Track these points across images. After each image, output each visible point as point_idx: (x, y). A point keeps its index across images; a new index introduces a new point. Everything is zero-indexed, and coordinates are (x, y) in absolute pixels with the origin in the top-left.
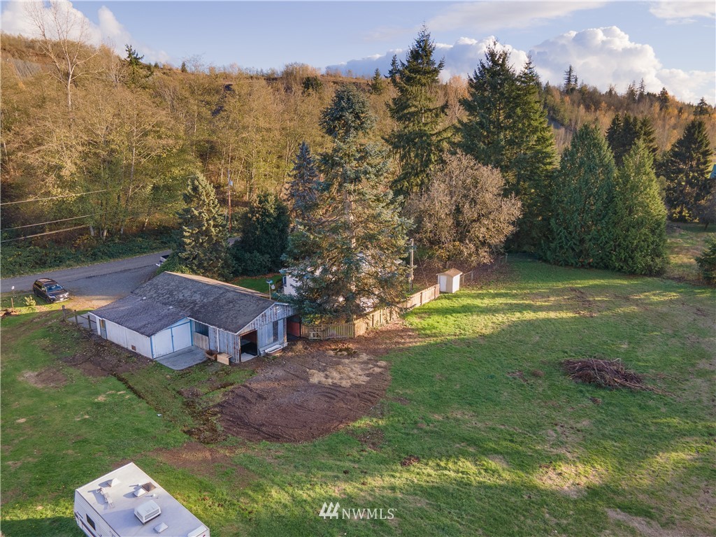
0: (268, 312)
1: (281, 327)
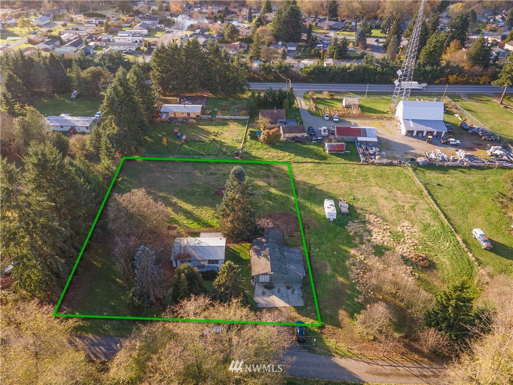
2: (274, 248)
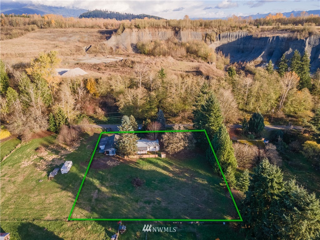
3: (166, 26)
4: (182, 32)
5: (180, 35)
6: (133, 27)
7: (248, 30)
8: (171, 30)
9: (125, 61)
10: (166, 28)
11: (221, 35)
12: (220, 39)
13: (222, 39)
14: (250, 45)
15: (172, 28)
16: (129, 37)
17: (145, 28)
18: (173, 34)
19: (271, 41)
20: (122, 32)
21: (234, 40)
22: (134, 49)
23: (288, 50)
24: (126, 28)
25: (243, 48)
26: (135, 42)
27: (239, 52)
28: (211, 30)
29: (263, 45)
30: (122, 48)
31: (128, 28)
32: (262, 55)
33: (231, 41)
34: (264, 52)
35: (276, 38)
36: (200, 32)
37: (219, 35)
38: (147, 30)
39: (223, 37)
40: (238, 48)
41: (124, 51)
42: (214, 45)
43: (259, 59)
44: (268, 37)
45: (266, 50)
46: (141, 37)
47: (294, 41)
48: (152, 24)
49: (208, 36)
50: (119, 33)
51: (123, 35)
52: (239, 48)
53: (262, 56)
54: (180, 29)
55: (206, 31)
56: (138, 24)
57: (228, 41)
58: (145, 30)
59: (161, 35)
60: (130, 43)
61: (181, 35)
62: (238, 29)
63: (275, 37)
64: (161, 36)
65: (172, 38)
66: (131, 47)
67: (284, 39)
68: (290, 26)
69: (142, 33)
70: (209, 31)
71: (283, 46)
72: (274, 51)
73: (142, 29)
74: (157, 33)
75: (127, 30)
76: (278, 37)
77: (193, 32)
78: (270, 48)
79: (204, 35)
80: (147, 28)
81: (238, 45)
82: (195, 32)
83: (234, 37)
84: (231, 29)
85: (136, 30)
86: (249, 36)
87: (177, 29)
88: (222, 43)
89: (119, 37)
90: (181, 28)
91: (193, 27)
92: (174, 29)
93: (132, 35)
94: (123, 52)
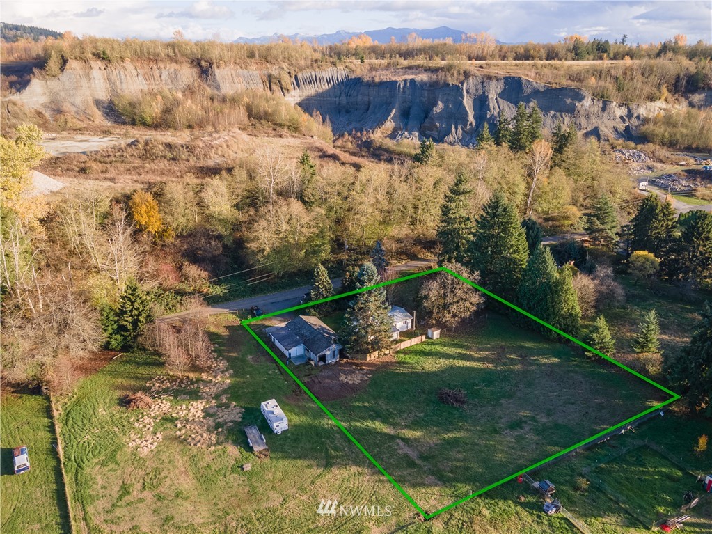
0: (331, 347)
1: (336, 352)
2: (311, 333)
3: (175, 56)
4: (217, 72)
5: (215, 78)
6: (90, 55)
7: (346, 67)
8: (190, 66)
9: (147, 144)
10: (176, 62)
11: (300, 77)
12: (298, 86)
13: (303, 86)
14: (360, 98)
15: (190, 61)
16: (84, 82)
17: (122, 59)
18: (196, 77)
19: (403, 88)
20: (62, 70)
21: (327, 87)
22: (108, 115)
23: (435, 104)
24: (70, 60)
25: (348, 103)
26: (104, 96)
27: (339, 112)
28: (277, 67)
29: (388, 96)
30: (73, 113)
31: (76, 59)
32: (392, 115)
33: (321, 91)
34: (394, 111)
35: (410, 83)
36: (255, 72)
37: (296, 77)
38: (128, 64)
39: (304, 81)
40: (337, 103)
41: (81, 120)
42: (290, 99)
43: (389, 124)
44: (396, 82)
45: (397, 105)
46: (118, 83)
47: (442, 87)
48: (139, 51)
49: (273, 80)
50: (53, 74)
51: (65, 77)
52: (339, 104)
53: (392, 118)
54: (211, 65)
55: (267, 68)
56: (102, 49)
57: (316, 91)
58: (124, 64)
59: (167, 78)
60: (90, 100)
61: (217, 79)
62: (330, 64)
63: (409, 81)
64: (169, 82)
65: (196, 84)
66: (96, 110)
67: (423, 84)
68: (420, 61)
69: (119, 72)
70: (274, 70)
71: (424, 98)
72: (410, 108)
73: (115, 61)
74: (157, 73)
75: (73, 64)
76: (412, 81)
77: (240, 71)
78: (403, 103)
79: (265, 78)
80: (128, 60)
81: (337, 99)
82: (245, 71)
83: (325, 81)
84: (315, 64)
85: (99, 64)
86: (351, 79)
87: (203, 63)
88: (304, 94)
89: (53, 84)
90: (214, 61)
91: (238, 61)
92: (195, 63)
93: (92, 76)
94: (80, 123)
